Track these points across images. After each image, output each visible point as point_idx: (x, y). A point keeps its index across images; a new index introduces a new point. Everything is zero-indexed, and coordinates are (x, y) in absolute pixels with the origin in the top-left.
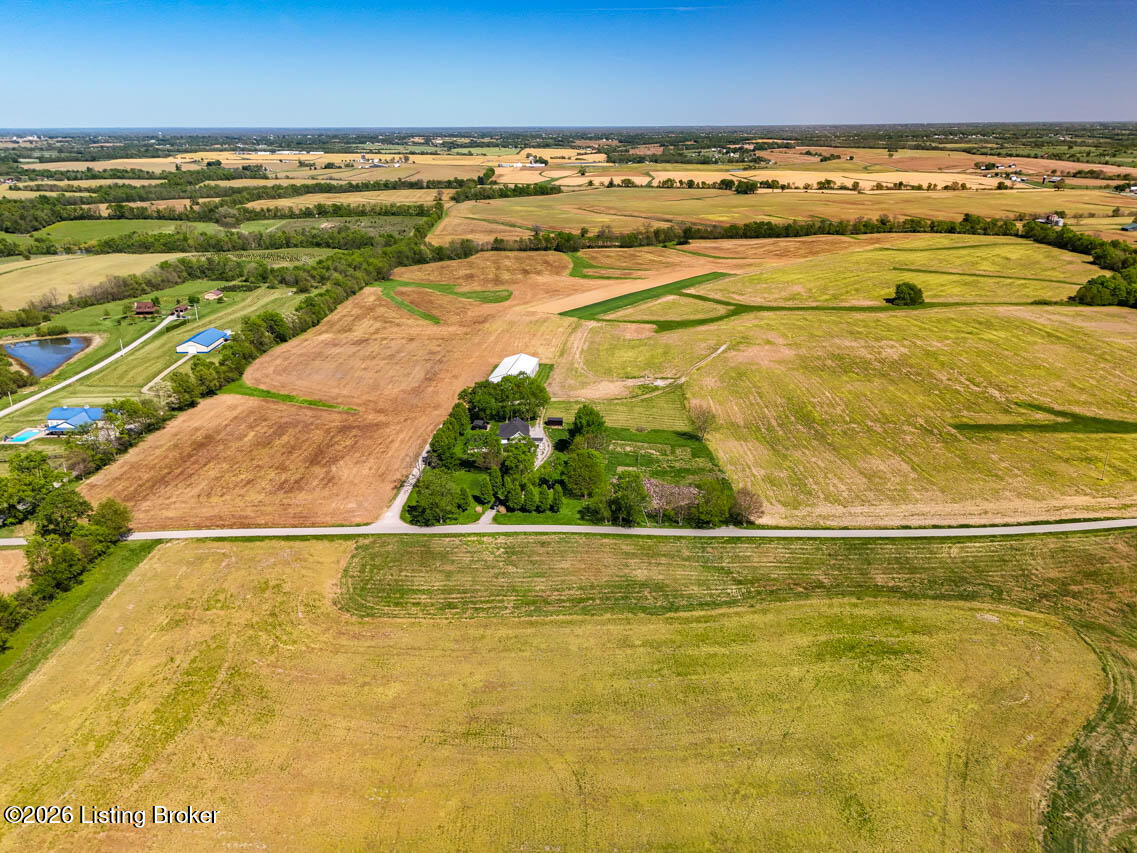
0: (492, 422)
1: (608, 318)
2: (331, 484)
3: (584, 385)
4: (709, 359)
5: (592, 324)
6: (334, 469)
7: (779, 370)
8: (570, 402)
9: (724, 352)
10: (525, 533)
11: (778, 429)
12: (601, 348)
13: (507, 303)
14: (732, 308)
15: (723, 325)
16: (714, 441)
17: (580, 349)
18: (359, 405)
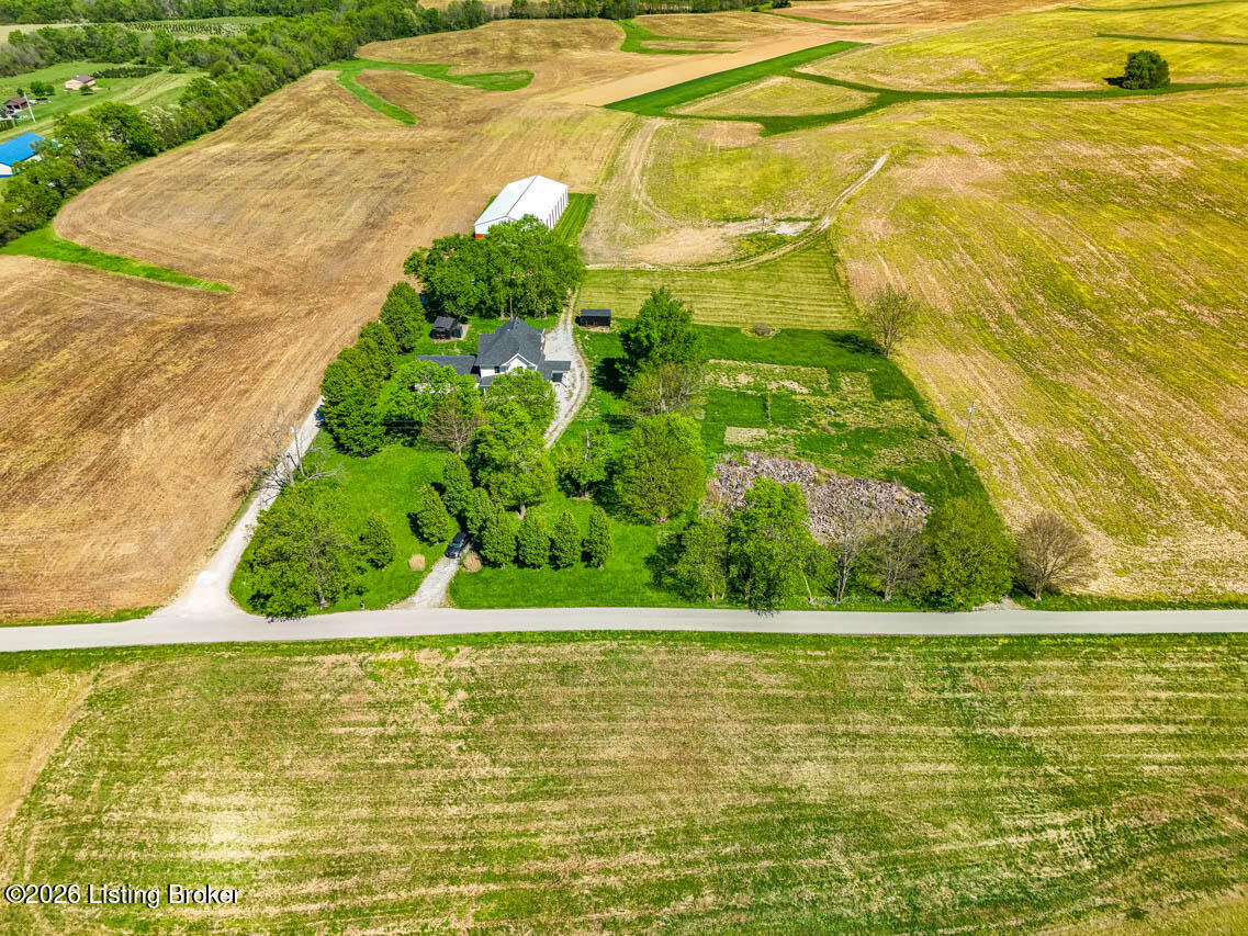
0: (474, 319)
1: (682, 112)
2: (100, 485)
3: (650, 234)
4: (864, 181)
5: (659, 122)
6: (125, 439)
7: (989, 201)
8: (623, 273)
9: (884, 169)
10: (521, 638)
11: (1021, 322)
12: (676, 164)
13: (524, 91)
14: (875, 95)
15: (870, 123)
16: (913, 358)
17: (640, 167)
18: (235, 278)
